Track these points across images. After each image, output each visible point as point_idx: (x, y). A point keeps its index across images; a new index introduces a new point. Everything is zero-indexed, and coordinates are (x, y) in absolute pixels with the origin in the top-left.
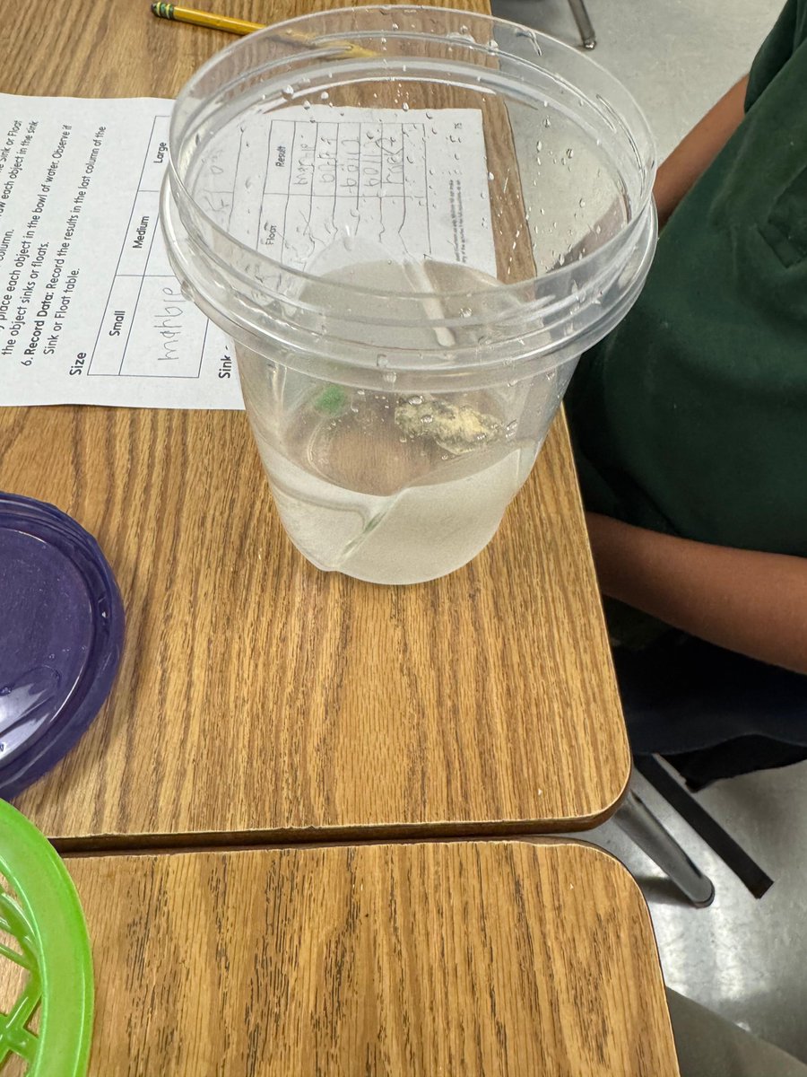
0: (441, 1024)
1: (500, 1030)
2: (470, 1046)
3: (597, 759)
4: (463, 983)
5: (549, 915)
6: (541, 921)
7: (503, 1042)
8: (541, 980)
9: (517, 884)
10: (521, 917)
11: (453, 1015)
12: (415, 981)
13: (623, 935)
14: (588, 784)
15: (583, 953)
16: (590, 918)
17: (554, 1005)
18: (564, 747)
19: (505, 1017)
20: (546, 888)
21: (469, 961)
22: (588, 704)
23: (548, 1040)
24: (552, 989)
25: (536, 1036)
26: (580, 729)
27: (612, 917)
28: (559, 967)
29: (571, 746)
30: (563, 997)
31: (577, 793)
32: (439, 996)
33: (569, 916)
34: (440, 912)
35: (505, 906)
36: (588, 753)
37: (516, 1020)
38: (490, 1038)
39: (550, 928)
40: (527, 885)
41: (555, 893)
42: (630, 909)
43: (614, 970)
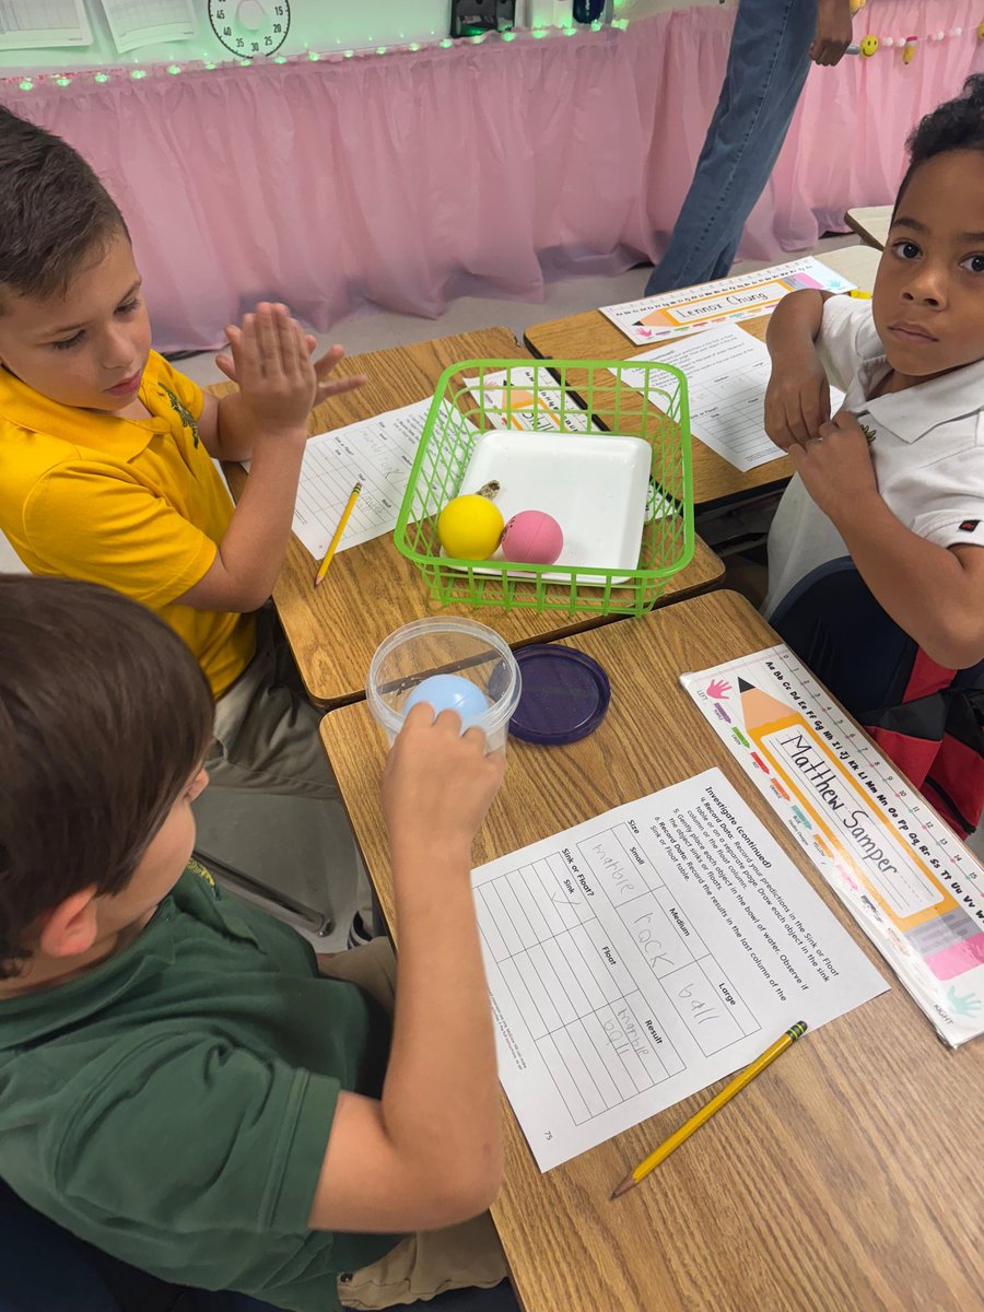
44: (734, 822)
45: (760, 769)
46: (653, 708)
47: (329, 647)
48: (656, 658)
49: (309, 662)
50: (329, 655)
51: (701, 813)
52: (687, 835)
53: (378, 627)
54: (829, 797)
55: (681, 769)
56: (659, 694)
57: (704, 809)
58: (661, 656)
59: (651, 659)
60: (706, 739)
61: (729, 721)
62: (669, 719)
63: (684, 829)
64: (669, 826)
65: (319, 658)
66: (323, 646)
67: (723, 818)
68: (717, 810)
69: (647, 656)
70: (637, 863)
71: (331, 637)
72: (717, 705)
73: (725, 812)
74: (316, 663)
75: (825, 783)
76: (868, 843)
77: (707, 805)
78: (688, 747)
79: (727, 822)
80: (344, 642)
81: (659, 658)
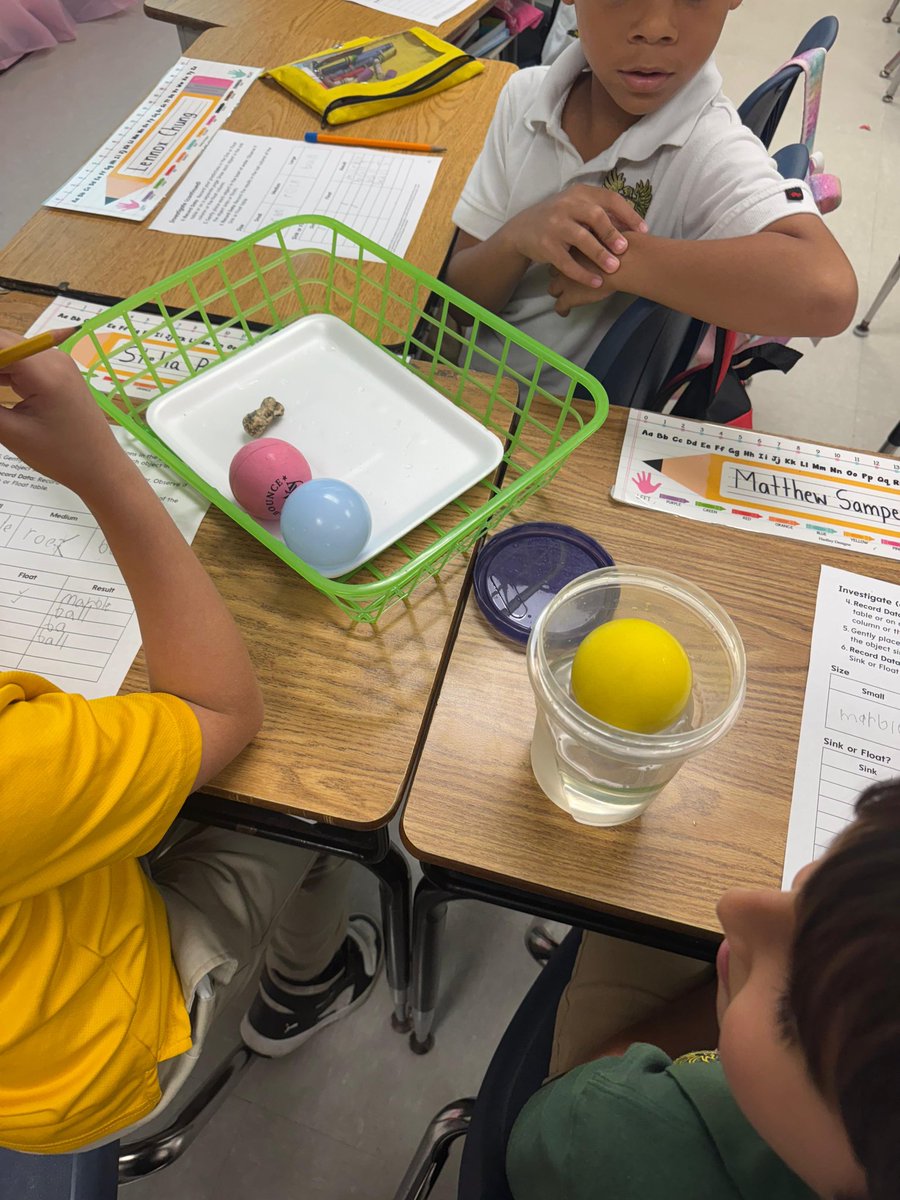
0: (353, 729)
1: (343, 749)
2: (343, 737)
3: (428, 834)
4: (363, 741)
5: (373, 781)
6: (372, 777)
7: (339, 749)
8: (352, 769)
9: (389, 772)
10: (376, 770)
11: (354, 734)
12: (371, 724)
13: (355, 807)
14: (418, 824)
15: (355, 789)
16: (366, 797)
17: (343, 771)
18: (437, 821)
19: (347, 752)
20: (381, 782)
21: (369, 745)
22: (454, 842)
23: (334, 765)
24: (348, 772)
25: (336, 761)
26: (443, 832)
27: (363, 806)
28: (354, 778)
29: (437, 824)
30: (344, 775)
31: (416, 818)
32: (363, 732)
33: (370, 788)
34: (389, 740)
35: (381, 765)
36: (431, 831)
37: (344, 756)
38: (343, 745)
39: (369, 779)
40: (387, 776)
41: (380, 786)
42: (363, 815)
43: (344, 799)
44: (889, 602)
45: (753, 519)
46: (628, 541)
47: (305, 760)
48: (570, 498)
49: (309, 795)
50: (321, 767)
51: (861, 614)
52: (876, 641)
53: (320, 690)
54: (812, 498)
55: (715, 570)
56: (615, 525)
57: (858, 609)
58: (571, 493)
59: (569, 503)
60: (692, 530)
61: (685, 501)
62: (648, 538)
63: (869, 640)
64: (857, 646)
65: (313, 781)
66: (298, 765)
67: (877, 604)
68: (866, 601)
69: (562, 503)
70: (879, 700)
71: (292, 747)
72: (662, 496)
73: (874, 599)
74: (320, 789)
75: (796, 491)
76: (871, 509)
77: (856, 603)
78: (693, 547)
79: (884, 606)
80: (312, 739)
81: (572, 496)
